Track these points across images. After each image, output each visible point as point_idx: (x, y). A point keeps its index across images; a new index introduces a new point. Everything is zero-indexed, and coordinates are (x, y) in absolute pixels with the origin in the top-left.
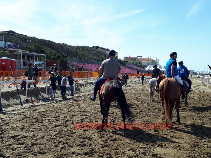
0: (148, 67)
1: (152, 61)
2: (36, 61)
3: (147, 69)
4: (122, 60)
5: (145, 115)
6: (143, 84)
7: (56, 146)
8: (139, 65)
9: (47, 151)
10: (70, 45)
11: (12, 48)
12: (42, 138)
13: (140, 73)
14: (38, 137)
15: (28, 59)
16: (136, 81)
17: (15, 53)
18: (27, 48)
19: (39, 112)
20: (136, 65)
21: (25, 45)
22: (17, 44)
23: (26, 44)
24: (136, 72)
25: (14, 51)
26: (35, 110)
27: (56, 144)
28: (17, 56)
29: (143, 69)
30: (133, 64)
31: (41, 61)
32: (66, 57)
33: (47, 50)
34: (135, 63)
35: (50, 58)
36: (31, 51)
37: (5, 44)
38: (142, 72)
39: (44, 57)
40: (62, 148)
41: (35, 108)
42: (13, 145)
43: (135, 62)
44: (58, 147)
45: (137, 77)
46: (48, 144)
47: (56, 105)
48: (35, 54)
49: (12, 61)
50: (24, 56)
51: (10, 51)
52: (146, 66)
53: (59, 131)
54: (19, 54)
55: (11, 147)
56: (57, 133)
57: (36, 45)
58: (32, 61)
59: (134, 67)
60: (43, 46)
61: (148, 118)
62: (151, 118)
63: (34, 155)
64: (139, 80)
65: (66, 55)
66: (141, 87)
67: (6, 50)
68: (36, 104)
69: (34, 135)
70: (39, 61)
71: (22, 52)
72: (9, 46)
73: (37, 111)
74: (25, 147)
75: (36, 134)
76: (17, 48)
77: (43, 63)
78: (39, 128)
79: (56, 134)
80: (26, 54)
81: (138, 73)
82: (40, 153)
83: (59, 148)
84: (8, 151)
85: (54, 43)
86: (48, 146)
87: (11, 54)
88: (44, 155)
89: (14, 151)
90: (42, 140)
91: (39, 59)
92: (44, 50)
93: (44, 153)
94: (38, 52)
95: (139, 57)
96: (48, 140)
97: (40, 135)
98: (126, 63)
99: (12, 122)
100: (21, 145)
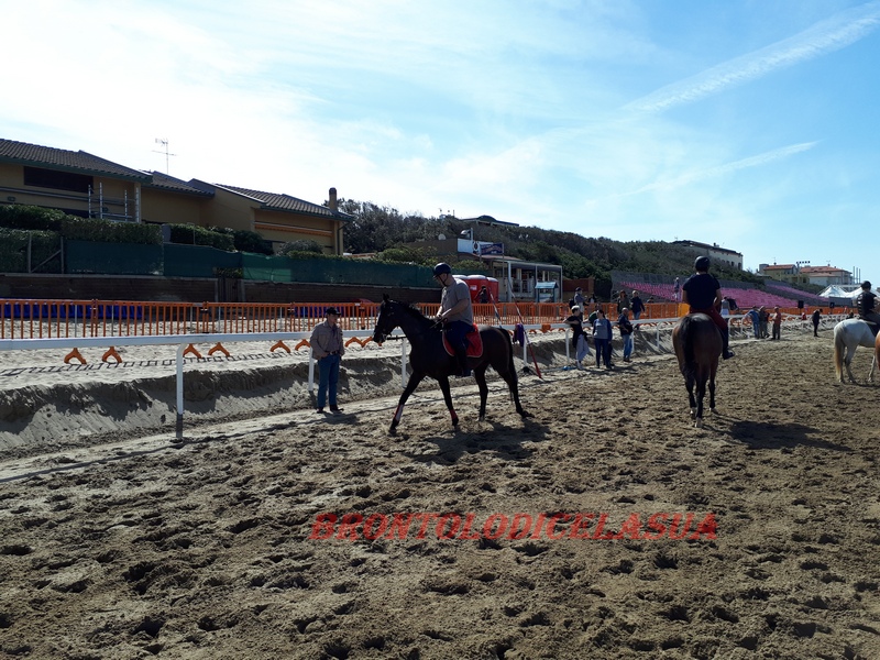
0: (829, 290)
1: (839, 274)
2: (541, 281)
3: (826, 294)
4: (754, 272)
5: (830, 415)
6: (816, 335)
7: (605, 478)
8: (802, 284)
9: (585, 486)
10: (617, 242)
11: (489, 253)
12: (570, 455)
13: (805, 306)
14: (560, 453)
15: (524, 277)
16: (796, 328)
17: (495, 264)
18: (520, 252)
19: (555, 397)
20: (793, 285)
21: (515, 246)
22: (500, 245)
23: (518, 243)
24: (795, 303)
25: (494, 260)
26: (547, 391)
27: (604, 473)
28: (500, 272)
29: (814, 296)
30: (784, 282)
31: (551, 280)
32: (608, 270)
33: (565, 254)
34: (790, 281)
35: (572, 274)
36: (528, 258)
37: (476, 246)
38: (812, 302)
39: (558, 271)
40: (619, 484)
41: (546, 386)
42: (509, 467)
43: (790, 276)
44: (609, 479)
45: (797, 317)
46: (585, 471)
47: (591, 382)
48: (537, 265)
49: (491, 282)
50: (514, 271)
51: (487, 261)
52: (822, 289)
53: (608, 444)
54: (504, 266)
55: (504, 470)
56: (603, 446)
57: (538, 245)
58: (532, 280)
59: (789, 289)
60: (555, 246)
61: (840, 425)
62: (850, 425)
63: (557, 493)
64: (805, 325)
65: (608, 266)
66: (813, 344)
67: (478, 259)
68: (546, 378)
69: (551, 448)
70: (546, 280)
71: (510, 261)
72: (485, 250)
73: (551, 394)
74: (535, 472)
75: (555, 446)
76: (499, 253)
77: (556, 286)
78: (560, 432)
79: (602, 450)
80: (520, 266)
81: (801, 305)
82: (569, 490)
83: (612, 482)
84: (500, 478)
85: (581, 238)
86: (586, 475)
87: (489, 267)
88: (580, 496)
89: (513, 480)
90: (571, 460)
91: (546, 276)
92: (557, 254)
93: (579, 492)
94: (544, 261)
95: (803, 265)
96: (583, 461)
97: (565, 449)
98: (766, 281)
99: (500, 415)
100: (527, 469)
